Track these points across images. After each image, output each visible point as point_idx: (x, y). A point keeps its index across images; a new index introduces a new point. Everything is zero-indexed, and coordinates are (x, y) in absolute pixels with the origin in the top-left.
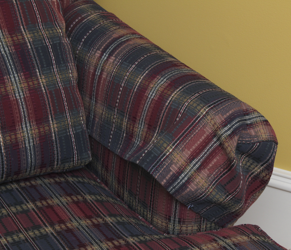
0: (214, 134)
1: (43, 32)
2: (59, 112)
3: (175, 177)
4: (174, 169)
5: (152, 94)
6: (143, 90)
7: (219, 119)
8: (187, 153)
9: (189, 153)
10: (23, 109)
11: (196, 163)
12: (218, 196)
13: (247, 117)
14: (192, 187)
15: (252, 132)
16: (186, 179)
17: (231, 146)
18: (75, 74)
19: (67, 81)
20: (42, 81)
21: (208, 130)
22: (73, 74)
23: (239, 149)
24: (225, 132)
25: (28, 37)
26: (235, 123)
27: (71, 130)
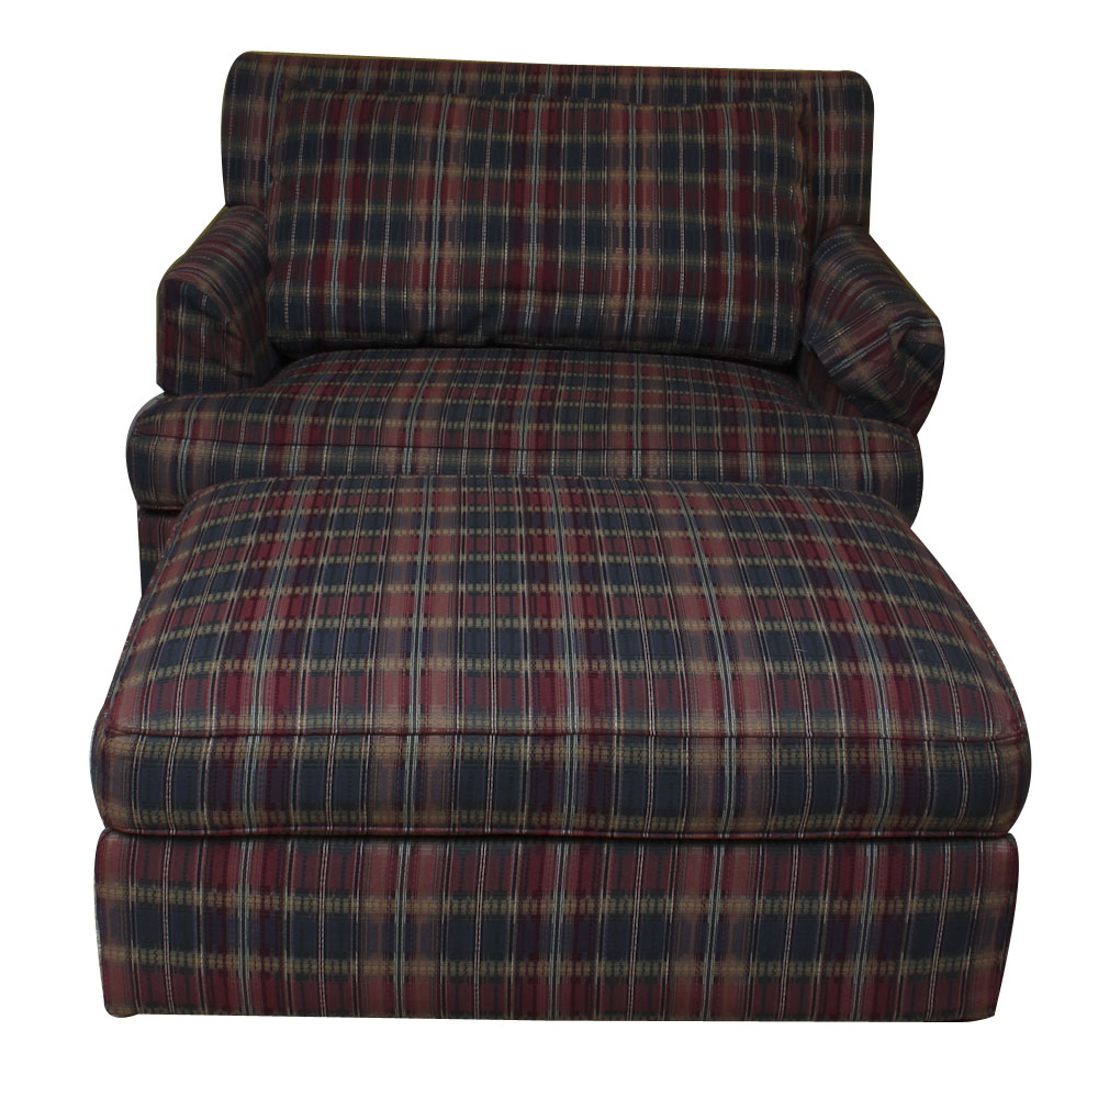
0: (885, 330)
1: (775, 225)
2: (767, 300)
3: (839, 360)
4: (838, 352)
5: (850, 293)
6: (847, 289)
7: (893, 314)
8: (856, 341)
9: (858, 341)
10: (731, 286)
11: (862, 353)
12: (878, 392)
13: (924, 321)
14: (852, 375)
15: (924, 334)
16: (848, 365)
17: (895, 341)
18: (800, 275)
19: (785, 280)
20: (758, 266)
21: (881, 324)
22: (796, 273)
23: (902, 344)
24: (895, 326)
25: (757, 224)
26: (906, 320)
27: (775, 321)
